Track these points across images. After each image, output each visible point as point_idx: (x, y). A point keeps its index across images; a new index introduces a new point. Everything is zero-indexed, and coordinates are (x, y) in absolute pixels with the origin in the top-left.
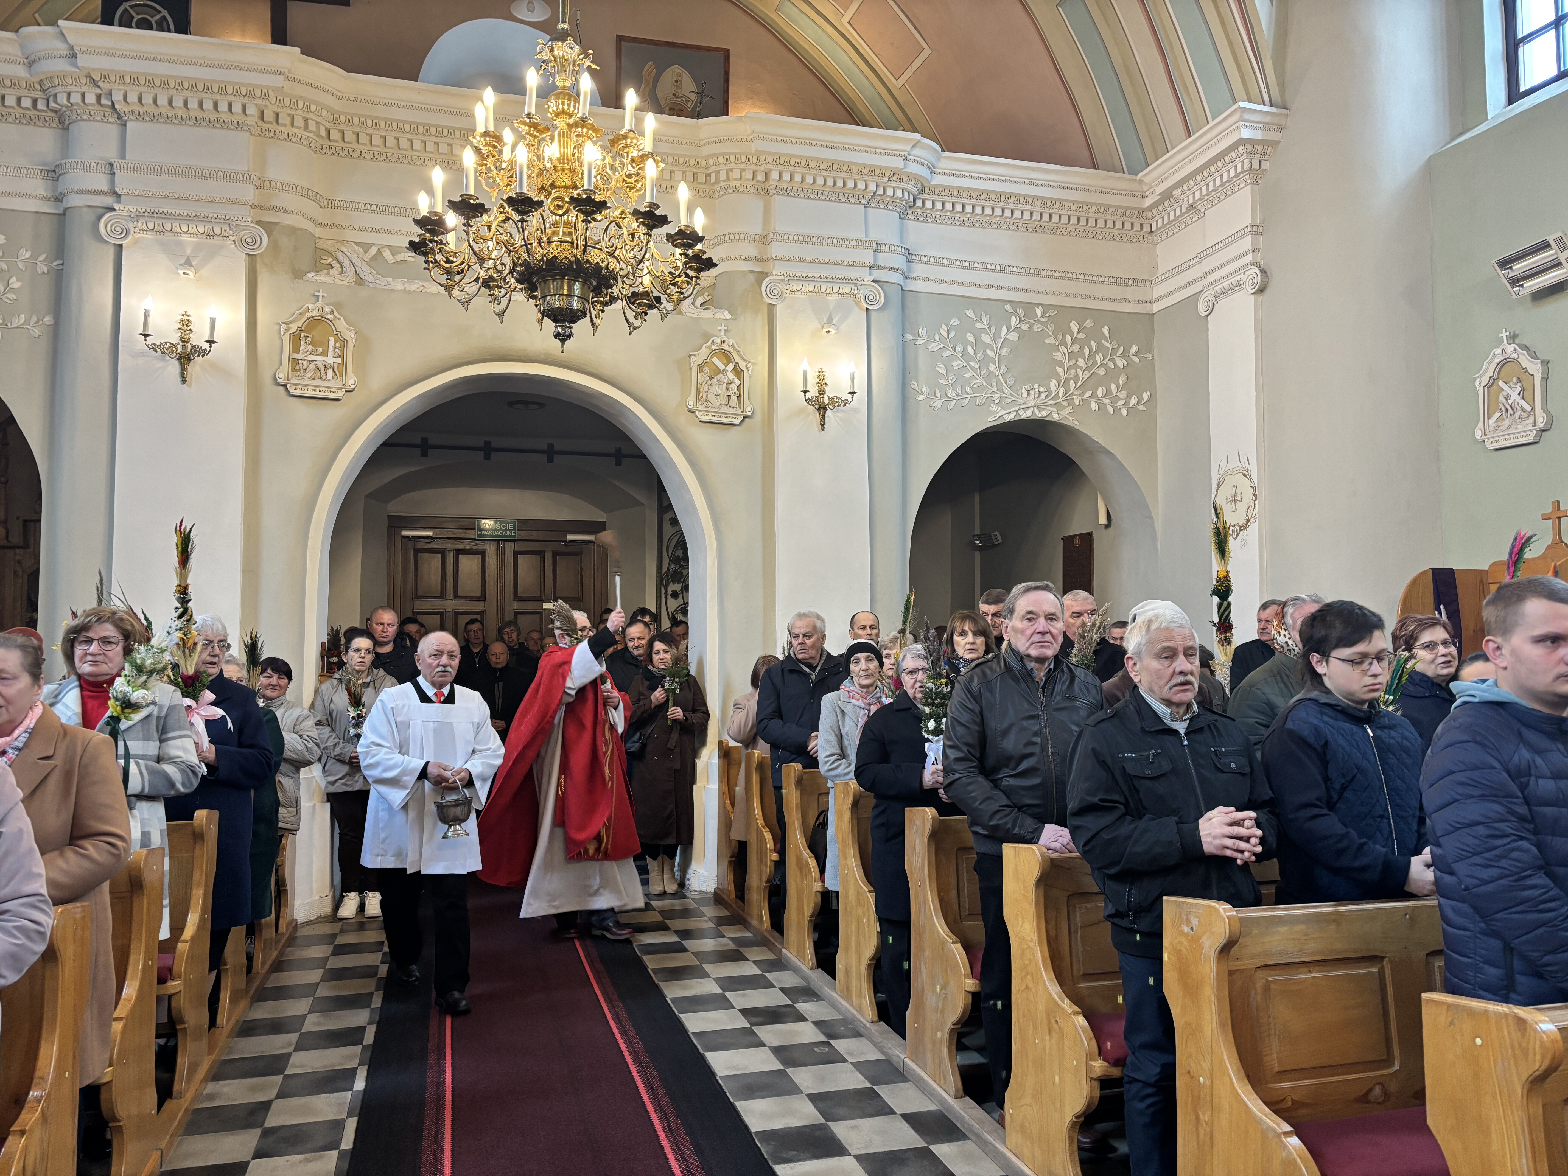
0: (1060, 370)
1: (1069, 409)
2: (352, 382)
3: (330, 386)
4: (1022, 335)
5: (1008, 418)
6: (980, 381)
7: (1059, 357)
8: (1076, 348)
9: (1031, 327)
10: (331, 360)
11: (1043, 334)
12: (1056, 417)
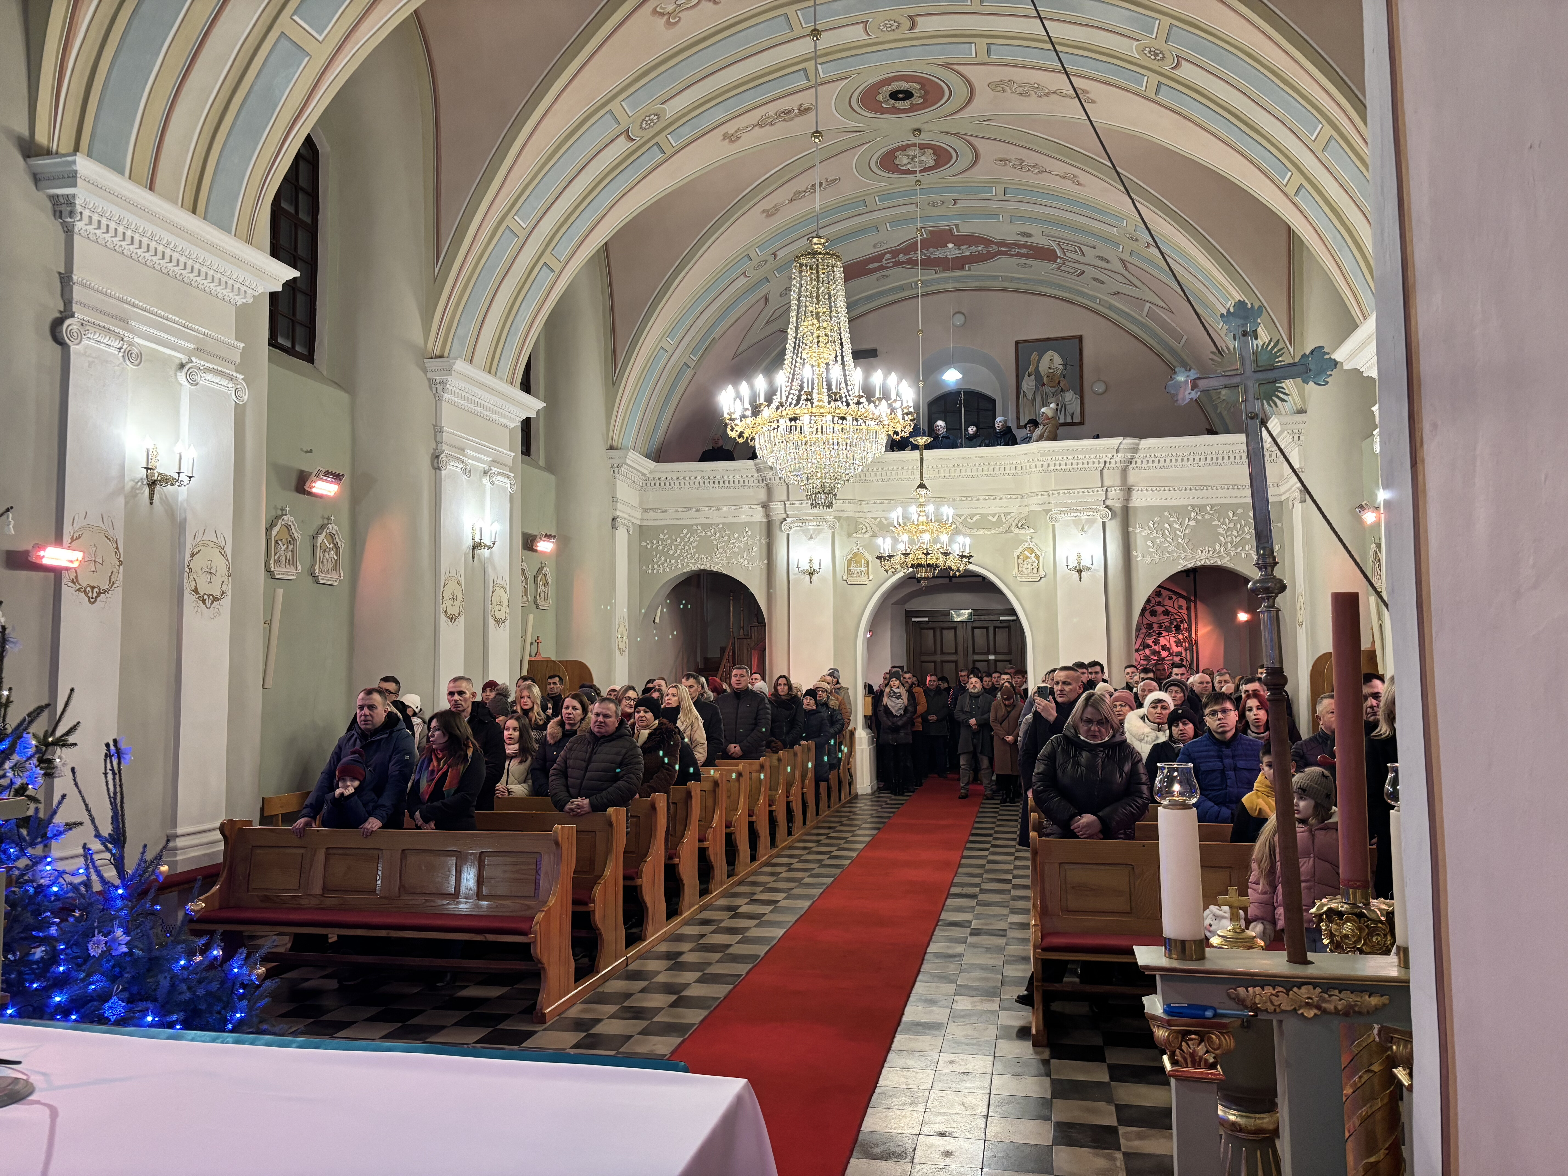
0: (1222, 538)
1: (1228, 558)
2: (871, 578)
3: (863, 579)
4: (1197, 521)
5: (1190, 566)
6: (1172, 548)
7: (1220, 531)
8: (1232, 525)
9: (1203, 516)
10: (863, 569)
11: (1211, 520)
12: (1219, 563)
